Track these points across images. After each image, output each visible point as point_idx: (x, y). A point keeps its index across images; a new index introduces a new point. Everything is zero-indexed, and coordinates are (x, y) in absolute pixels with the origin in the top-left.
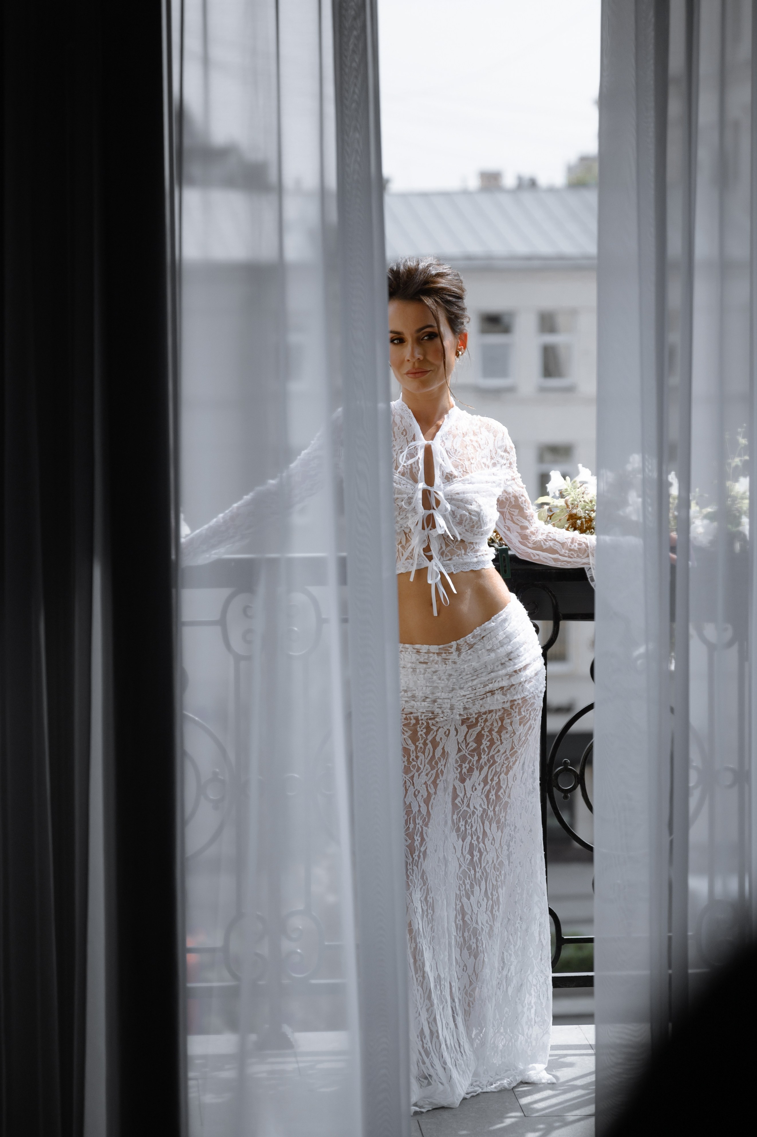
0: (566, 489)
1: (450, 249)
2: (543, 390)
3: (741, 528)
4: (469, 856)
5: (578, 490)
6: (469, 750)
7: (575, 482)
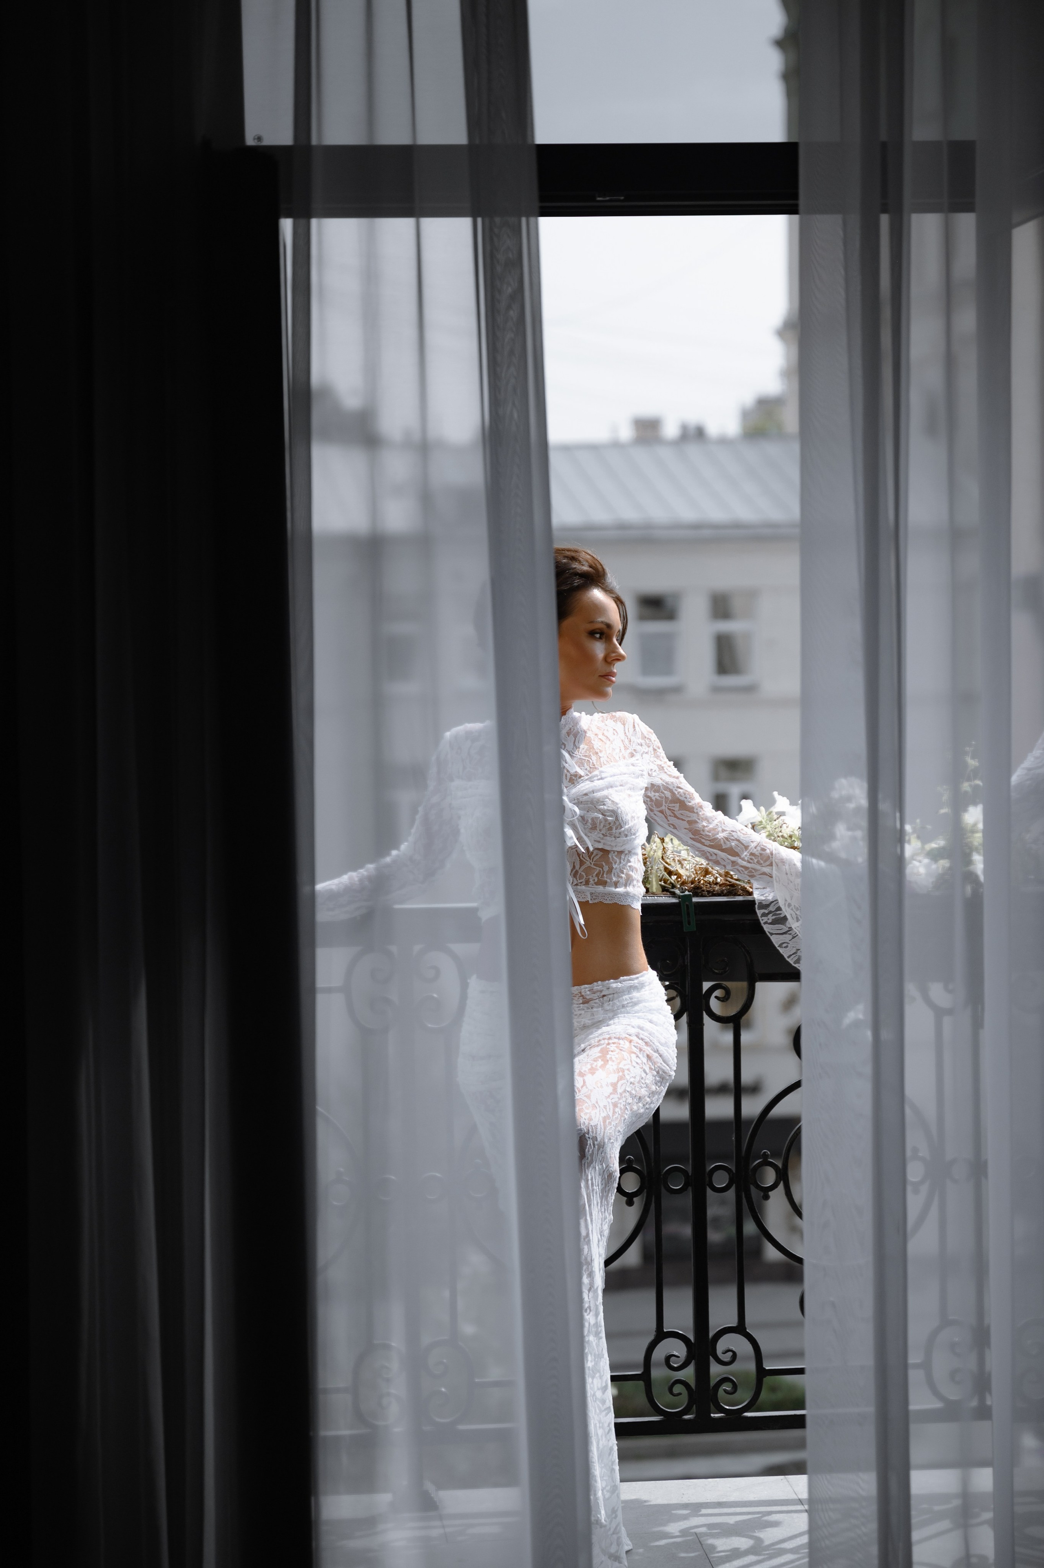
0: (761, 822)
1: (599, 515)
2: (716, 689)
3: (972, 868)
5: (775, 823)
7: (770, 813)
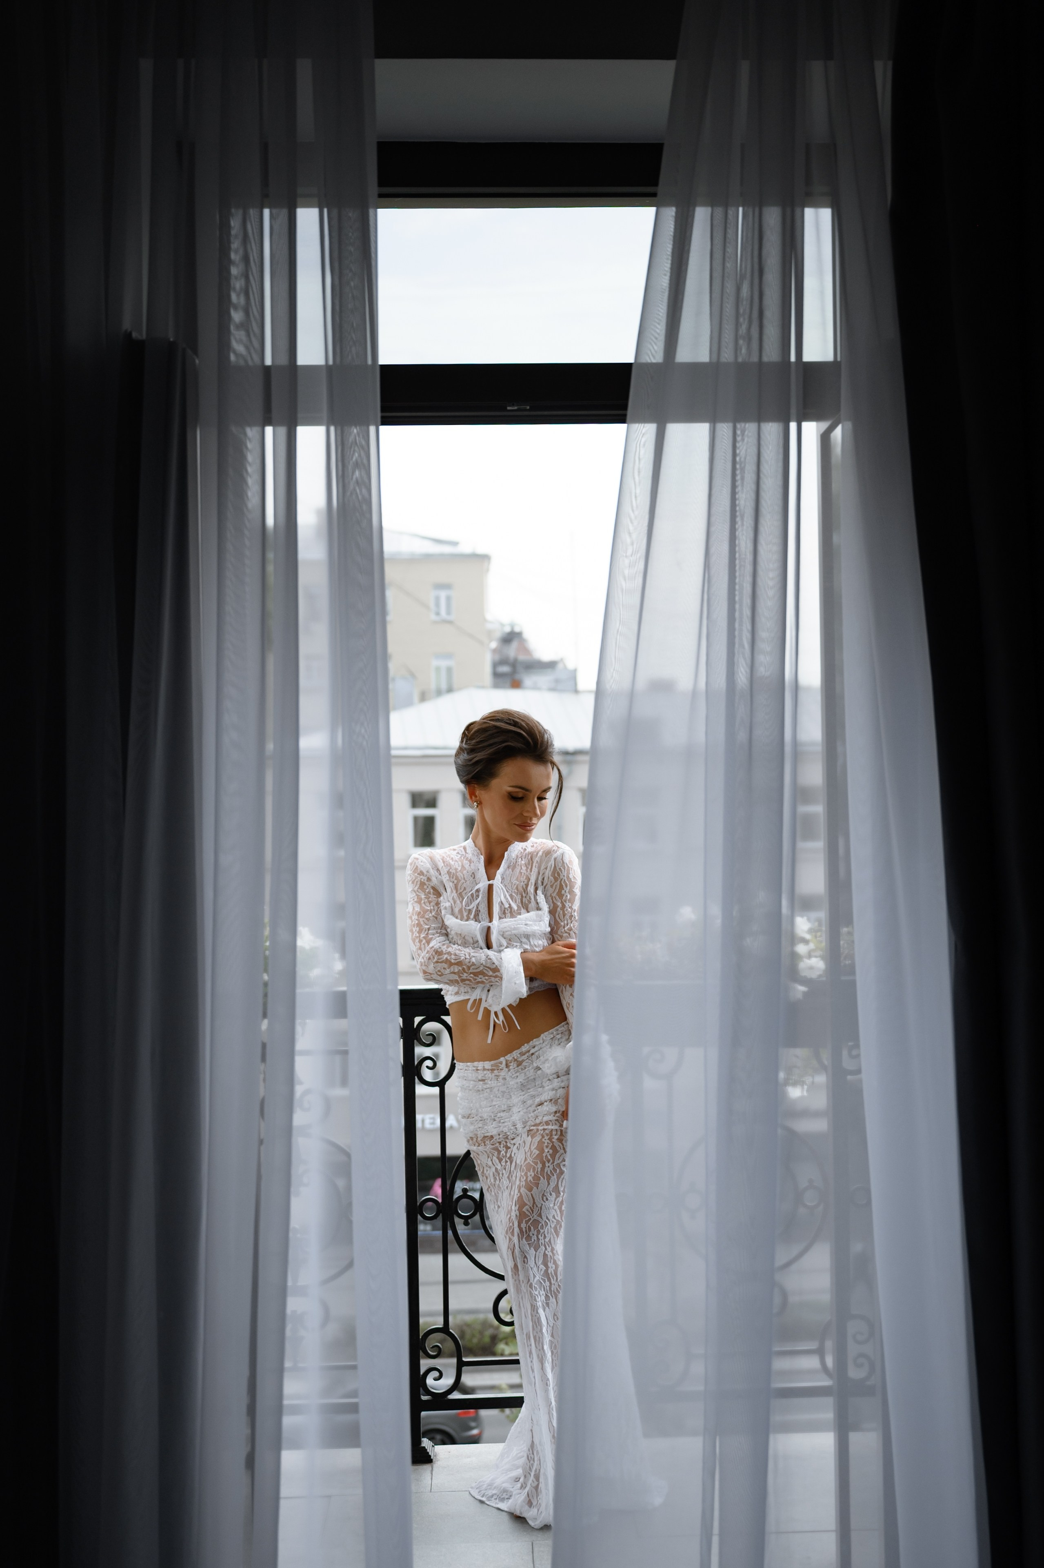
4: (543, 1266)
6: (533, 1158)
